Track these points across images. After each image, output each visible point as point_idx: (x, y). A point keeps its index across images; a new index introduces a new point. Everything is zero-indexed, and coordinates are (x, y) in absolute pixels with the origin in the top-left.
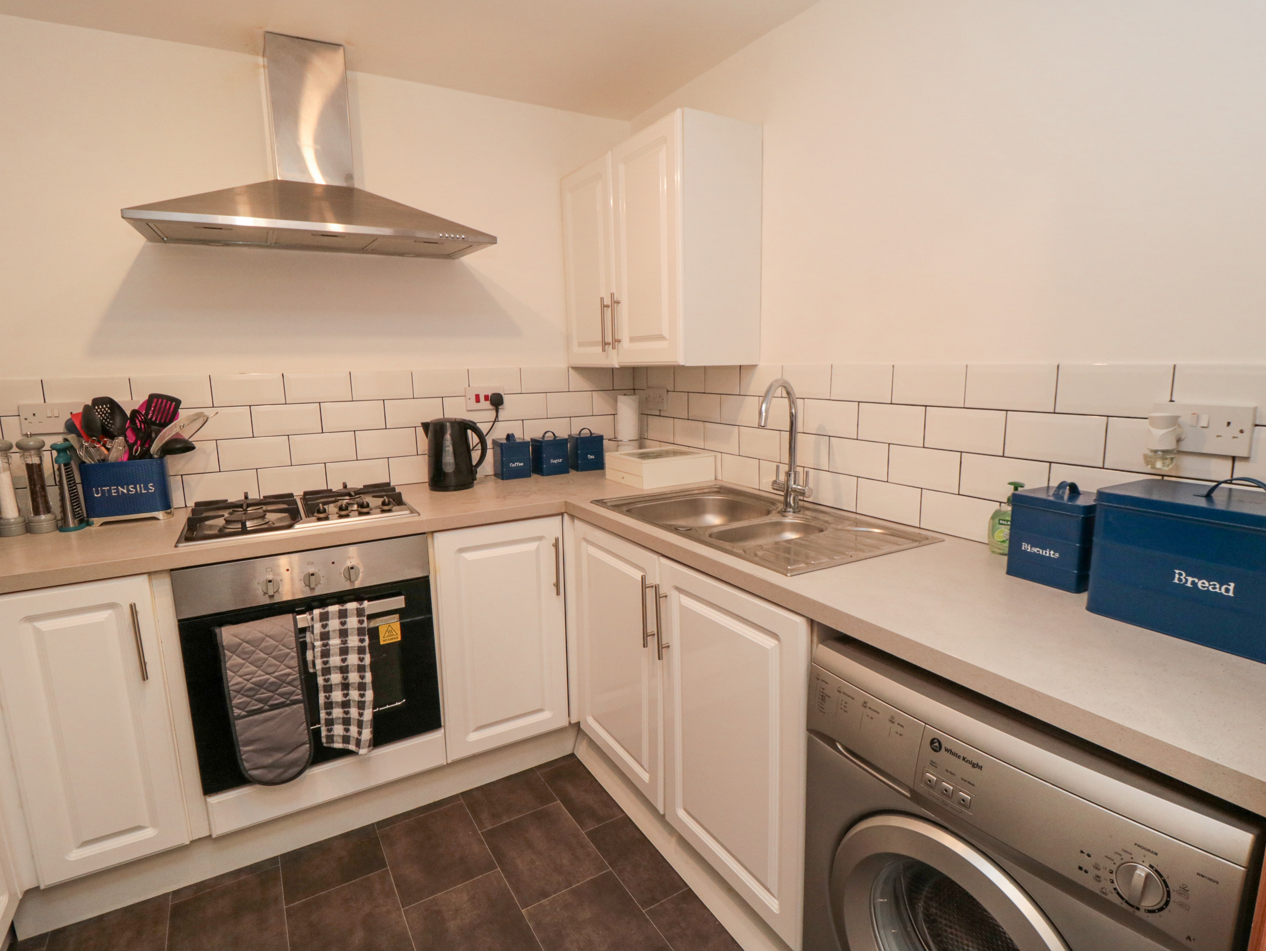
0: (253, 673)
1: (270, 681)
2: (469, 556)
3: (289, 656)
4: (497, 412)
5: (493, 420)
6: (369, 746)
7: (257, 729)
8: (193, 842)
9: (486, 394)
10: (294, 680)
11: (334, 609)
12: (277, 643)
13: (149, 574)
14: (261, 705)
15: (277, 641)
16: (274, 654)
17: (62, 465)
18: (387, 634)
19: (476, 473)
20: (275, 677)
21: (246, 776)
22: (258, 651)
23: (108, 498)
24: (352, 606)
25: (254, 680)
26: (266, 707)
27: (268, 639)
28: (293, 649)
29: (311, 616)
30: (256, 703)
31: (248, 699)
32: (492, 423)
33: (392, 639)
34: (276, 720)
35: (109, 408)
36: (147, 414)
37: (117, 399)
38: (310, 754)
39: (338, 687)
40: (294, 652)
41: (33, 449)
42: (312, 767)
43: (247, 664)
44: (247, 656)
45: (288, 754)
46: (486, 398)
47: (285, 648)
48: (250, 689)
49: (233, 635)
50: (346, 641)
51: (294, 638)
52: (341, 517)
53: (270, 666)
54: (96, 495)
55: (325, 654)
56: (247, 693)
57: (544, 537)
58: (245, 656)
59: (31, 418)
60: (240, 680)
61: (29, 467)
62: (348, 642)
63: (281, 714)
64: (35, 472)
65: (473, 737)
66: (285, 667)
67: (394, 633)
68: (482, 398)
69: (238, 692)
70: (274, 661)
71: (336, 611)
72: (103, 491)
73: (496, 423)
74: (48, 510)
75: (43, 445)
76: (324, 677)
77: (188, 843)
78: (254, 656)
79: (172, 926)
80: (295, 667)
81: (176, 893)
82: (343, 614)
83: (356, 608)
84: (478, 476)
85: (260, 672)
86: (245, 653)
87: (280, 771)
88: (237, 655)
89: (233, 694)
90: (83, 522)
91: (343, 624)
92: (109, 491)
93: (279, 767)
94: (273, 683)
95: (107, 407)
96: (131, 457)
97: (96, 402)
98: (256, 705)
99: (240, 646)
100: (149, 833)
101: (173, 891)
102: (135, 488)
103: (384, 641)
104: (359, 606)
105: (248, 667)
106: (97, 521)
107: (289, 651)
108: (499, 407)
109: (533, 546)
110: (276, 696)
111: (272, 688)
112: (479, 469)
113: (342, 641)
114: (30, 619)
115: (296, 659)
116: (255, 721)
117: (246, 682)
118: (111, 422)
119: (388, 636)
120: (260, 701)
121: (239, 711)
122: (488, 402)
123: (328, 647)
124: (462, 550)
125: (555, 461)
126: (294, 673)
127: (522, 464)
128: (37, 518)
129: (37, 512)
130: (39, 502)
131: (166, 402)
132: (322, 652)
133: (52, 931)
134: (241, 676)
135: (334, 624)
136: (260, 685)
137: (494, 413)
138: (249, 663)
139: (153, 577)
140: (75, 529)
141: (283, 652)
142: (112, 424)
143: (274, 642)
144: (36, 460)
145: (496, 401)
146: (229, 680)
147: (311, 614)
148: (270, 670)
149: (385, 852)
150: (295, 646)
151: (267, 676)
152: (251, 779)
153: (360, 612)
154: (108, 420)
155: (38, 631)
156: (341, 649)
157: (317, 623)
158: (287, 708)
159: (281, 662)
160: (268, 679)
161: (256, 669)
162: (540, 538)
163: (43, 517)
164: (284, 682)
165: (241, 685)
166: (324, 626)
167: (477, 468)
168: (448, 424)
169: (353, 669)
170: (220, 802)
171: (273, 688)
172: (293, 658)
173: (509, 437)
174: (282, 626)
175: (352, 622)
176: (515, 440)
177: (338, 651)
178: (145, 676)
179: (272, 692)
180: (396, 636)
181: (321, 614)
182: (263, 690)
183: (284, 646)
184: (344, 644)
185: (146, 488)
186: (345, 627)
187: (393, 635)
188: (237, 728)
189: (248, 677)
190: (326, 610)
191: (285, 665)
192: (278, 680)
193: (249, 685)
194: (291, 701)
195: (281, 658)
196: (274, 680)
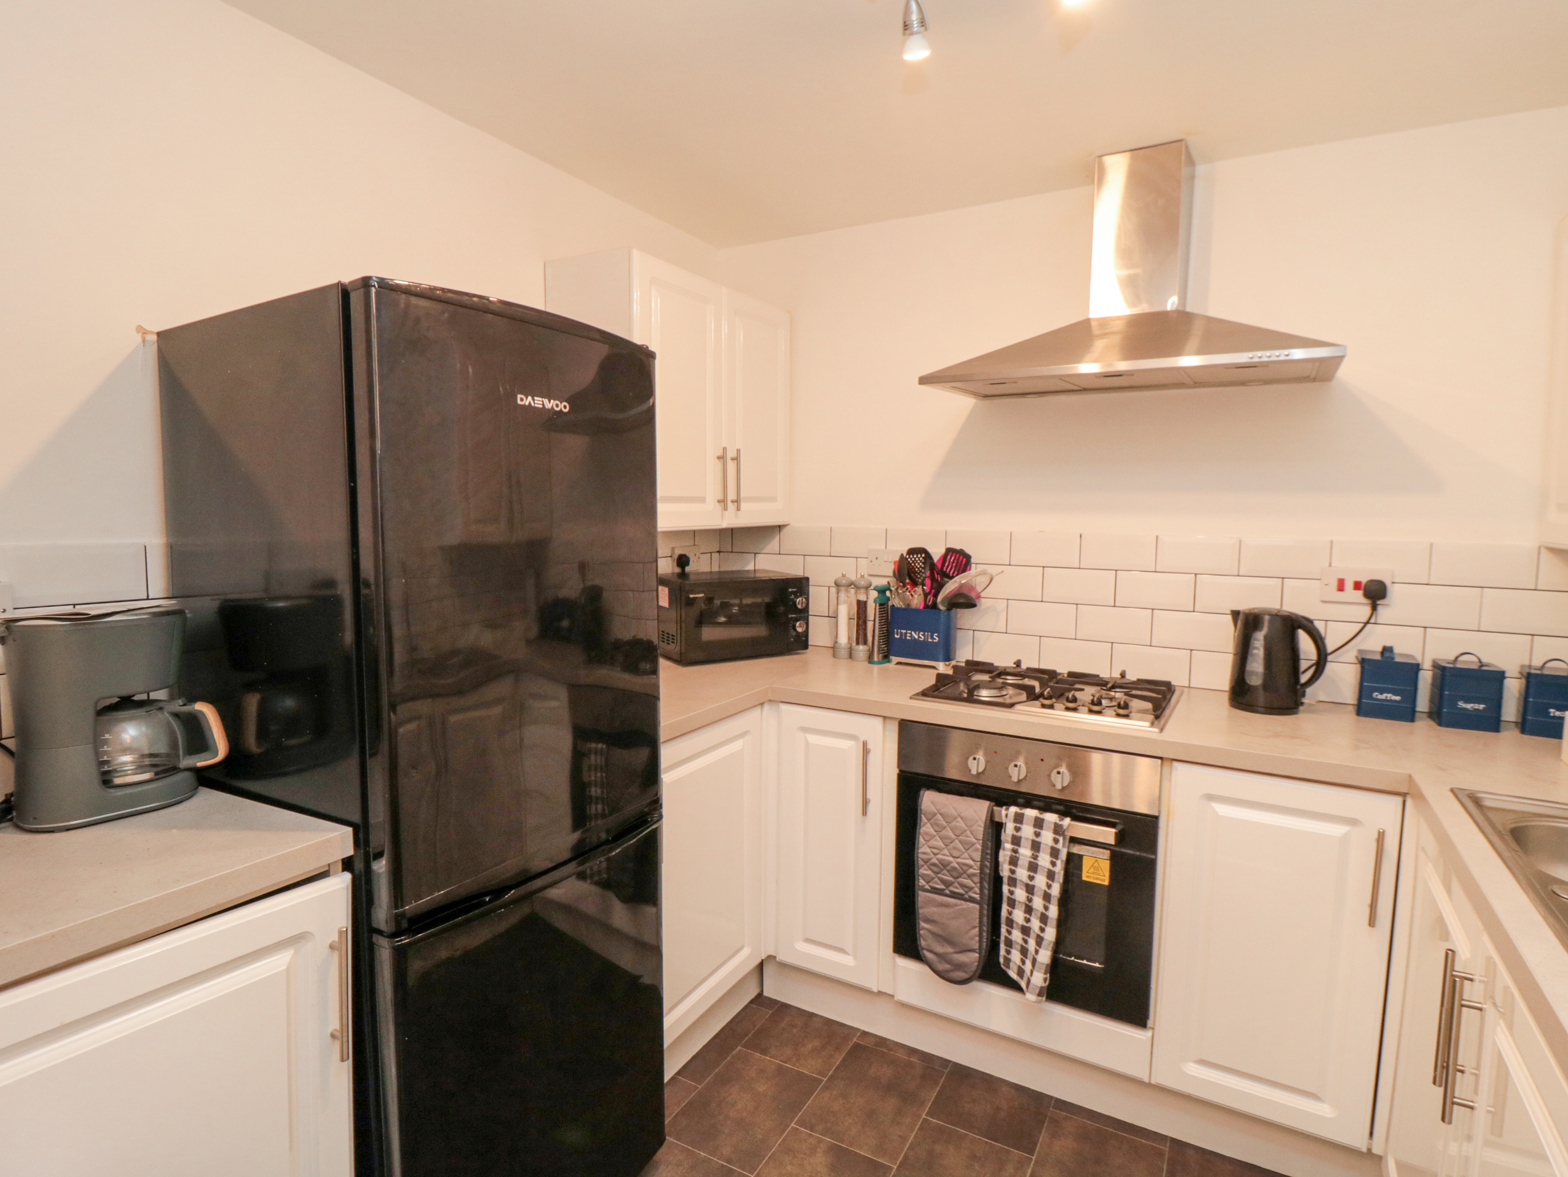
0: (941, 850)
1: (952, 865)
2: (1222, 810)
3: (973, 847)
4: (1374, 608)
5: (1365, 620)
6: (1040, 995)
7: (934, 909)
8: (880, 993)
9: (1358, 579)
10: (974, 875)
11: (1031, 813)
12: (966, 828)
13: (885, 718)
14: (942, 887)
15: (967, 826)
16: (961, 837)
17: (878, 605)
18: (1092, 870)
19: (1304, 695)
20: (958, 863)
21: (921, 953)
22: (948, 828)
23: (903, 640)
24: (1051, 818)
25: (939, 856)
26: (947, 892)
27: (959, 819)
28: (979, 840)
29: (1006, 812)
30: (939, 882)
31: (933, 875)
32: (1362, 625)
33: (1097, 879)
34: (952, 910)
35: (923, 558)
36: (942, 567)
37: (930, 550)
38: (978, 966)
39: (1021, 907)
40: (979, 844)
41: (863, 588)
42: (980, 981)
43: (937, 837)
44: (939, 829)
45: (960, 952)
46: (1357, 585)
47: (971, 835)
48: (934, 865)
49: (932, 802)
50: (1037, 856)
51: (982, 829)
52: (1091, 711)
53: (955, 848)
54: (896, 636)
55: (1014, 861)
56: (932, 867)
57: (1360, 822)
58: (936, 828)
59: (874, 560)
60: (928, 850)
61: (859, 602)
62: (1039, 858)
63: (956, 905)
64: (862, 606)
65: (1194, 1070)
66: (968, 857)
67: (1100, 872)
68: (1349, 585)
69: (926, 861)
70: (960, 846)
71: (1032, 817)
72: (901, 633)
73: (1369, 626)
74: (865, 643)
75: (870, 586)
76: (1009, 888)
77: (875, 990)
78: (944, 832)
79: (844, 1060)
80: (978, 862)
81: (865, 1034)
82: (1039, 824)
83: (1054, 821)
84: (1305, 700)
85: (946, 851)
86: (938, 825)
87: (948, 966)
88: (931, 825)
89: (921, 862)
90: (886, 658)
91: (1037, 835)
92: (906, 633)
93: (949, 962)
94: (954, 869)
95: (921, 557)
96: (926, 606)
97: (912, 551)
98: (938, 884)
99: (933, 817)
100: (848, 960)
101: (864, 1031)
102: (924, 635)
103: (1088, 877)
104: (1058, 821)
105: (936, 840)
106: (895, 659)
107: (975, 841)
108: (1379, 602)
109: (1338, 830)
110: (956, 884)
111: (955, 874)
112: (1309, 691)
113: (1033, 854)
114: (805, 730)
115: (980, 853)
116: (934, 900)
117: (933, 856)
118: (923, 571)
119: (1093, 873)
120: (943, 882)
121: (924, 883)
122: (1360, 593)
123: (1017, 855)
124: (1211, 797)
125: (1469, 706)
126: (975, 867)
127: (1398, 698)
128: (857, 647)
129: (858, 643)
130: (861, 636)
131: (959, 557)
132: (1011, 858)
133: (783, 1003)
134: (930, 847)
135: (1027, 831)
136: (945, 865)
137: (1367, 610)
138: (939, 837)
139: (888, 721)
140: (879, 663)
141: (969, 839)
142: (923, 573)
143: (964, 826)
144: (862, 598)
145: (1375, 593)
146: (920, 846)
147: (1007, 809)
148: (956, 853)
149: (1043, 1137)
150: (981, 838)
151: (951, 859)
152: (924, 959)
153: (1058, 830)
154: (921, 569)
155: (807, 742)
156: (1030, 862)
157: (1010, 822)
158: (962, 902)
159: (967, 850)
160: (951, 862)
161: (943, 846)
162: (1353, 822)
163: (861, 647)
164: (965, 872)
165: (929, 857)
166: (1018, 829)
167: (1307, 687)
168: (1267, 618)
169: (1039, 893)
170: (904, 967)
171: (957, 873)
172: (977, 850)
173: (1387, 650)
174: (975, 812)
175: (1047, 837)
176: (1393, 658)
177: (1027, 865)
178: (865, 813)
179: (954, 878)
180: (1104, 878)
181: (1016, 814)
182: (945, 871)
183: (971, 832)
184: (1035, 859)
185: (932, 638)
186: (1019, 834)
187: (1099, 874)
188: (919, 899)
189: (935, 851)
190: (1022, 811)
191: (969, 854)
192: (961, 868)
193: (934, 860)
194: (970, 897)
195: (968, 846)
196: (957, 866)
